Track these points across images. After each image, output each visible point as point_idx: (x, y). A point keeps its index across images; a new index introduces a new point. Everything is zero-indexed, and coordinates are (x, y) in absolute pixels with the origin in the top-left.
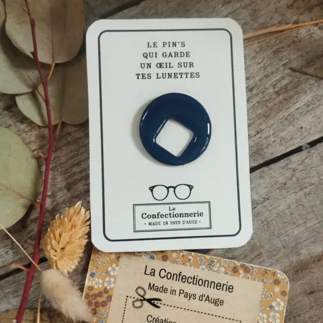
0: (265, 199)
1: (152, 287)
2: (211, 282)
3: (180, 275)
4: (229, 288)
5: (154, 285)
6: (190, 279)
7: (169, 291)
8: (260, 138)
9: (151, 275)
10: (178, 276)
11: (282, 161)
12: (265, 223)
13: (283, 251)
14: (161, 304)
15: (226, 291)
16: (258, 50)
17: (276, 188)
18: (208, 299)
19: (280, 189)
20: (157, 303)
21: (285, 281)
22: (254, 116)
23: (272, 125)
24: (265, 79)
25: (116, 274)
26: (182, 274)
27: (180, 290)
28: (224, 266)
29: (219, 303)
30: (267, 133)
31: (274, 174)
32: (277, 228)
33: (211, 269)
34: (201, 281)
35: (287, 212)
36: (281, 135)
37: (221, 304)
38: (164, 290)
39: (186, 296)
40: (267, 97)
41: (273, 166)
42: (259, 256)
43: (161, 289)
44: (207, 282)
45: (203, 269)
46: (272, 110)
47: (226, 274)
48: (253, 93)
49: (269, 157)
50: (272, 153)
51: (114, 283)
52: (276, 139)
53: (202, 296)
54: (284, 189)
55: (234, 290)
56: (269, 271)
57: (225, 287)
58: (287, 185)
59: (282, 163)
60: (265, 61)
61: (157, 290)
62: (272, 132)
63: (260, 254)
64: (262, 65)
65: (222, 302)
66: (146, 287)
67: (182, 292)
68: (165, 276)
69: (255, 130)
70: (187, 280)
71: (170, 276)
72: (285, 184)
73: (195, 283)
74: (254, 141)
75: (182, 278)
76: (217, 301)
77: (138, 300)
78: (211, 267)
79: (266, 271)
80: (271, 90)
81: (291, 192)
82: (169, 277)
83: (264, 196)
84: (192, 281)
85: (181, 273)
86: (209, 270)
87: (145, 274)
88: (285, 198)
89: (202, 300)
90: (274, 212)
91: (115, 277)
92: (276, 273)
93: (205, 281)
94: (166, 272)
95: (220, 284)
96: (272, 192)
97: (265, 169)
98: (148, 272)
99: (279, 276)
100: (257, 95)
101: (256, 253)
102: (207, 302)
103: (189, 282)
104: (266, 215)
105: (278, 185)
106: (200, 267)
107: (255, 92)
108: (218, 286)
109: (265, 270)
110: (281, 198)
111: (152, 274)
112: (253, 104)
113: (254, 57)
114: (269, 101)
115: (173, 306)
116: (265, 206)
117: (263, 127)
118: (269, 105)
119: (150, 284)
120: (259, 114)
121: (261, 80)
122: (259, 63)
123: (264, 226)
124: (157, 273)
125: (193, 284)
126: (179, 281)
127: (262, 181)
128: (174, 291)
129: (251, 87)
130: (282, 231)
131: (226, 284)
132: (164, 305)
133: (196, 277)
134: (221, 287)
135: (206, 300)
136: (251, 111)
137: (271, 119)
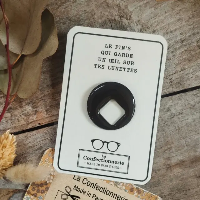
0: (180, 114)
1: (76, 188)
2: (115, 194)
5: (78, 187)
6: (101, 189)
7: (86, 193)
8: (183, 74)
10: (94, 185)
11: (194, 91)
12: (177, 128)
13: (186, 148)
16: (191, 16)
17: (188, 107)
19: (191, 108)
22: (182, 59)
23: (192, 67)
24: (192, 36)
26: (97, 185)
27: (94, 195)
28: (125, 186)
30: (188, 71)
31: (188, 98)
32: (184, 133)
33: (117, 186)
34: (108, 192)
35: (193, 124)
36: (197, 74)
38: (84, 192)
40: (192, 48)
41: (188, 93)
42: (170, 149)
43: (82, 191)
46: (194, 57)
47: (126, 191)
48: (183, 44)
49: (187, 87)
50: (189, 85)
51: (52, 180)
52: (193, 76)
54: (193, 109)
57: (123, 199)
58: (195, 107)
59: (194, 92)
60: (194, 24)
61: (79, 191)
62: (191, 71)
63: (171, 148)
64: (192, 26)
66: (72, 187)
68: (86, 183)
69: (180, 68)
71: (89, 184)
72: (194, 106)
74: (179, 75)
75: (97, 187)
77: (65, 194)
78: (117, 184)
79: (151, 196)
80: (195, 44)
81: (197, 111)
83: (179, 112)
84: (103, 190)
85: (97, 183)
86: (115, 186)
87: (74, 179)
88: (193, 114)
90: (184, 122)
91: (53, 176)
92: (157, 198)
93: (111, 193)
94: (87, 180)
95: (120, 197)
96: (185, 110)
97: (183, 94)
98: (76, 178)
100: (185, 45)
101: (169, 146)
103: (101, 191)
104: (179, 123)
105: (189, 106)
106: (110, 183)
107: (184, 43)
109: (151, 194)
110: (190, 114)
111: (78, 180)
112: (182, 51)
113: (188, 21)
114: (193, 50)
116: (179, 118)
117: (186, 67)
118: (193, 53)
119: (75, 186)
120: (185, 58)
121: (190, 36)
122: (190, 25)
123: (176, 130)
124: (81, 180)
125: (103, 193)
126: (94, 188)
127: (180, 102)
128: (90, 194)
129: (182, 40)
130: (187, 135)
133: (106, 188)
134: (120, 199)
136: (180, 55)
137: (192, 63)
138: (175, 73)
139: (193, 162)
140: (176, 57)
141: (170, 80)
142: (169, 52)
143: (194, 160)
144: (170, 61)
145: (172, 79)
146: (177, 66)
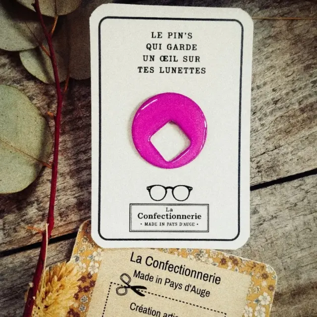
0: (273, 217)
1: (137, 274)
2: (199, 273)
3: (167, 263)
4: (216, 280)
5: (140, 272)
6: (177, 268)
7: (155, 280)
8: (278, 153)
9: (137, 262)
10: (165, 264)
14: (145, 292)
15: (213, 282)
18: (194, 289)
19: (290, 209)
20: (142, 291)
21: (273, 276)
22: (275, 130)
23: (292, 142)
25: (100, 259)
27: (166, 279)
28: (212, 257)
29: (205, 294)
30: (285, 150)
33: (199, 259)
34: (188, 271)
36: (299, 154)
37: (208, 295)
38: (150, 278)
39: (172, 285)
43: (147, 277)
44: (194, 272)
45: (191, 259)
46: (294, 127)
47: (215, 265)
50: (288, 172)
51: (98, 268)
52: (293, 157)
53: (188, 287)
55: (221, 282)
56: (258, 264)
57: (212, 278)
61: (143, 277)
62: (290, 149)
65: (208, 293)
66: (131, 274)
67: (168, 281)
68: (151, 264)
69: (273, 145)
70: (173, 269)
71: (157, 264)
72: (296, 205)
73: (182, 272)
75: (169, 267)
76: (203, 292)
77: (122, 287)
78: (199, 257)
79: (255, 265)
81: (301, 214)
82: (155, 265)
84: (179, 270)
86: (197, 260)
87: (131, 260)
89: (188, 290)
91: (99, 262)
92: (265, 267)
93: (193, 271)
94: (152, 259)
95: (208, 275)
96: (281, 211)
98: (135, 259)
99: (267, 270)
102: (193, 292)
103: (176, 271)
106: (188, 257)
108: (205, 277)
109: (254, 263)
110: (289, 218)
111: (139, 261)
114: (292, 116)
115: (158, 295)
116: (272, 225)
117: (282, 143)
118: (292, 121)
119: (136, 271)
120: (280, 129)
124: (143, 261)
125: (180, 273)
126: (165, 269)
128: (160, 280)
131: (214, 275)
132: (149, 293)
133: (183, 266)
134: (209, 279)
135: (192, 290)
136: (272, 124)
137: (291, 136)
138: (264, 153)
139: (294, 295)
140: (266, 128)
141: (257, 163)
142: (255, 119)
143: (296, 291)
144: (257, 133)
145: (261, 162)
146: (268, 142)
